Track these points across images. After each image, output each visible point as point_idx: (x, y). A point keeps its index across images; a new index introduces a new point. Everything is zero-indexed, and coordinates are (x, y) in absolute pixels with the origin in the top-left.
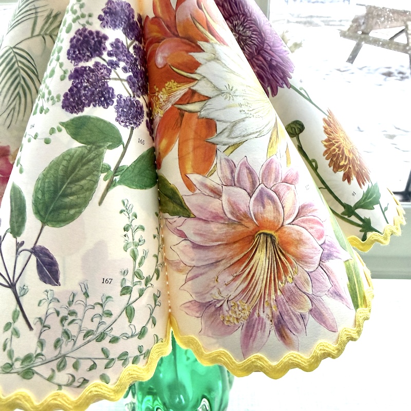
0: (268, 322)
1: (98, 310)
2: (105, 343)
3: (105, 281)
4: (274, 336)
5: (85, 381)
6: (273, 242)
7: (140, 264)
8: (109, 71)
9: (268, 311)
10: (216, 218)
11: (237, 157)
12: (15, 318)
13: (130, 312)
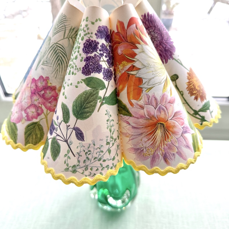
0: (161, 156)
1: (99, 150)
2: (101, 162)
3: (100, 140)
4: (163, 161)
5: (95, 174)
6: (164, 126)
7: (113, 134)
8: (100, 58)
9: (161, 152)
10: (142, 117)
11: (150, 93)
12: (68, 152)
13: (109, 151)
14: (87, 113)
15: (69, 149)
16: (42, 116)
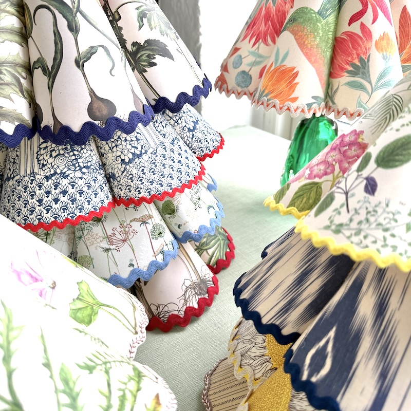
14: (398, 161)
15: (345, 203)
16: (330, 177)
